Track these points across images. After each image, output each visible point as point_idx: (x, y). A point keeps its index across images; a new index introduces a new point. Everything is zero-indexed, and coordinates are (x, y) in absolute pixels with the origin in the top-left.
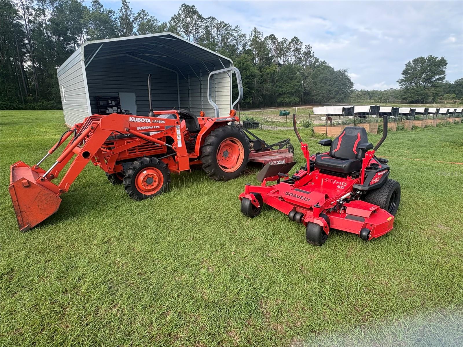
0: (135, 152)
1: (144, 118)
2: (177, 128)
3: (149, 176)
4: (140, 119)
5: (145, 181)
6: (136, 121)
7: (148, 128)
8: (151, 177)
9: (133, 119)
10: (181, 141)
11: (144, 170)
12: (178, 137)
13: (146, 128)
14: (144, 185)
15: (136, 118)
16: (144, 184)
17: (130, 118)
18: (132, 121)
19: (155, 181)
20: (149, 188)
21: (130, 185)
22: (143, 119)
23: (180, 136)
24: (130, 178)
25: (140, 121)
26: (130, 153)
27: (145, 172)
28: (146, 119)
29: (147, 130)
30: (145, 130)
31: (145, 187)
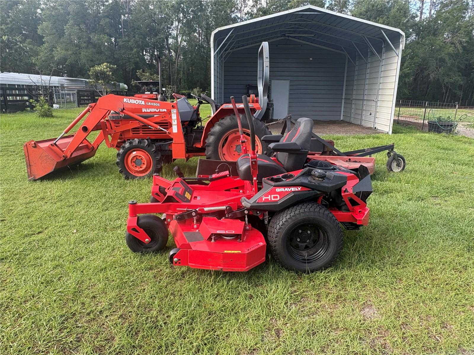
0: (139, 133)
1: (139, 100)
2: (173, 111)
3: (138, 157)
4: (134, 100)
5: (134, 162)
6: (130, 102)
7: (154, 111)
8: (140, 158)
9: (127, 100)
10: (176, 126)
11: (134, 151)
12: (173, 122)
13: (152, 111)
14: (133, 166)
15: (130, 100)
16: (132, 164)
17: (125, 99)
18: (127, 102)
19: (144, 164)
20: (137, 169)
21: (119, 163)
22: (137, 100)
23: (176, 121)
24: (120, 156)
25: (134, 103)
26: (133, 134)
27: (134, 153)
28: (140, 101)
29: (153, 112)
30: (151, 112)
31: (134, 167)
